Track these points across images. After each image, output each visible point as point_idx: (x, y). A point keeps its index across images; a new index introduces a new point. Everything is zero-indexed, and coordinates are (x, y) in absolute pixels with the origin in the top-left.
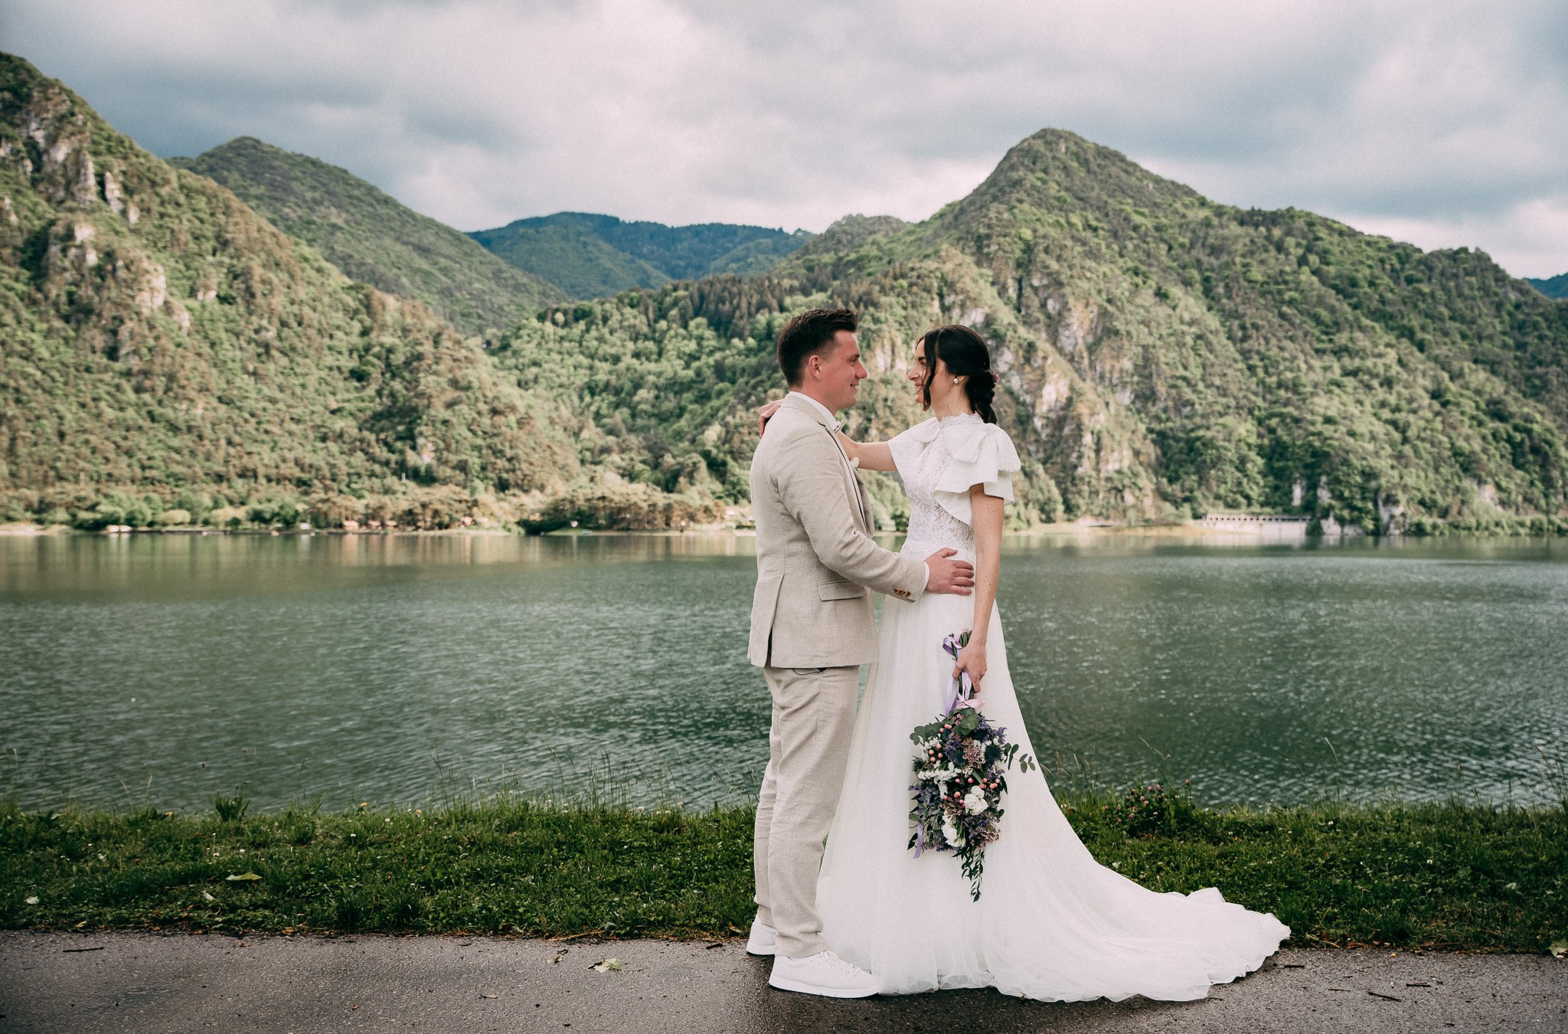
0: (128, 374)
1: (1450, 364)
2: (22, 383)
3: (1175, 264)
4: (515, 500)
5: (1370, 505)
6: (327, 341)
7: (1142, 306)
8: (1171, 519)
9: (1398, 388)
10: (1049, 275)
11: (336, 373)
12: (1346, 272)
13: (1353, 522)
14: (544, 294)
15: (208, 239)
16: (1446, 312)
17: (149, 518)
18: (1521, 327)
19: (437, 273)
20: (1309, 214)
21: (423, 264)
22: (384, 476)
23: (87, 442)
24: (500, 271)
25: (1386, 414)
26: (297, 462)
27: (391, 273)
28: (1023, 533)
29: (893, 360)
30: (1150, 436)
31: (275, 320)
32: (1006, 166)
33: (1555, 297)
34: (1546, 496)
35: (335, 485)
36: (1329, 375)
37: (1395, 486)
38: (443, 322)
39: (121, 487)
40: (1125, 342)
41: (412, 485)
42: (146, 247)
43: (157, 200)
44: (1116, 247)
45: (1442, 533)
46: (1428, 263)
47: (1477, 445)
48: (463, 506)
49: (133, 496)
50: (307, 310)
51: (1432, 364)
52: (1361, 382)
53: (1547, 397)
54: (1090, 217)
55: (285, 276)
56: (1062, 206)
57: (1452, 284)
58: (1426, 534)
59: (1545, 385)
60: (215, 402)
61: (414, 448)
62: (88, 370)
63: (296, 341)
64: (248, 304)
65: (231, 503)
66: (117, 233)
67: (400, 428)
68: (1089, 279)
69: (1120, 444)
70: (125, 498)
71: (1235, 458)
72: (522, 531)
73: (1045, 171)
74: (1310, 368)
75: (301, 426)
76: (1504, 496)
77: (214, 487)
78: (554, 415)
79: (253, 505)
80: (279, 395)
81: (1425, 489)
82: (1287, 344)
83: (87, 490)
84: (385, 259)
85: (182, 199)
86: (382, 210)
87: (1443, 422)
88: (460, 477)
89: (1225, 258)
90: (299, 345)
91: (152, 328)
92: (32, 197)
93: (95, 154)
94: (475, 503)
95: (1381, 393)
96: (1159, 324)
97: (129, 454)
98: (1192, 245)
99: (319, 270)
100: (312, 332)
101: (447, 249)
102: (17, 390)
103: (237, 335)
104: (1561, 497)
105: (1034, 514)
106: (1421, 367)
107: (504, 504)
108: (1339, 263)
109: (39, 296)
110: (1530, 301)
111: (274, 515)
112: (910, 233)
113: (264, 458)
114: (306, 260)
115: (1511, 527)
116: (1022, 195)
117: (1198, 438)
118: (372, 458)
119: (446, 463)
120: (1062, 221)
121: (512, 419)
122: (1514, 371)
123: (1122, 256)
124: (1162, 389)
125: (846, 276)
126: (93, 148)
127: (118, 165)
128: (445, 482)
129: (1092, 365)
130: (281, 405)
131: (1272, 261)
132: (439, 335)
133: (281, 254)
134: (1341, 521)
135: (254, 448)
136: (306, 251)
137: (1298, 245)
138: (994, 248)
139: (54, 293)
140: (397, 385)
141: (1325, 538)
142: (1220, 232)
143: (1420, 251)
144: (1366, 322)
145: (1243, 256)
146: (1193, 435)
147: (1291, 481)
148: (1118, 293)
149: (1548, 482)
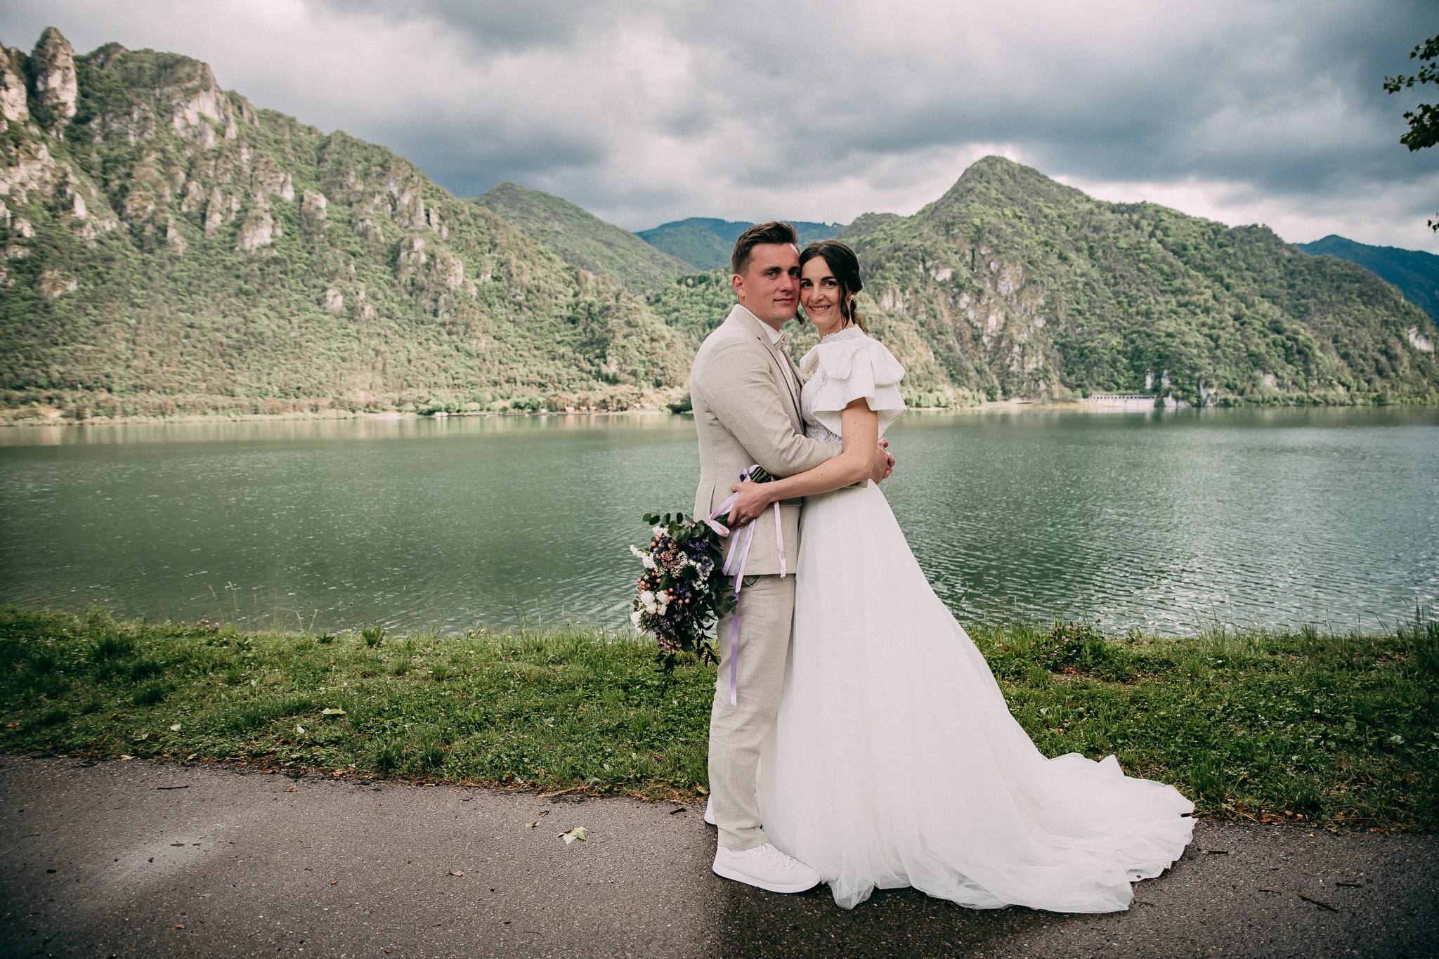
0: (443, 325)
1: (1246, 298)
2: (389, 332)
3: (1071, 239)
4: (665, 393)
5: (1195, 388)
6: (554, 301)
7: (1051, 266)
8: (1069, 398)
9: (1213, 314)
10: (992, 247)
11: (559, 319)
12: (1180, 242)
13: (1183, 399)
14: (680, 268)
15: (486, 244)
16: (1244, 266)
17: (457, 408)
18: (1292, 274)
19: (617, 257)
20: (1156, 205)
21: (609, 253)
22: (588, 380)
23: (423, 364)
24: (654, 255)
25: (1205, 330)
26: (538, 373)
27: (590, 259)
28: (976, 408)
29: (894, 303)
30: (1056, 347)
31: (524, 289)
32: (963, 180)
33: (1313, 254)
34: (1306, 381)
35: (560, 386)
36: (1169, 307)
37: (1211, 376)
38: (621, 287)
39: (442, 390)
40: (1039, 288)
41: (604, 384)
42: (452, 250)
43: (458, 223)
44: (1033, 229)
45: (1240, 405)
46: (1232, 234)
47: (1263, 349)
48: (635, 397)
49: (449, 395)
50: (542, 283)
51: (1234, 299)
52: (1189, 310)
53: (1308, 318)
54: (1017, 210)
55: (529, 263)
56: (999, 204)
57: (1247, 247)
58: (1230, 406)
59: (1307, 311)
60: (491, 339)
61: (605, 363)
62: (422, 323)
63: (536, 301)
64: (509, 280)
65: (502, 398)
66: (436, 243)
67: (597, 351)
68: (1017, 249)
69: (1036, 352)
70: (444, 397)
71: (1109, 359)
72: (670, 411)
73: (988, 182)
74: (1157, 302)
75: (540, 352)
76: (1280, 381)
77: (492, 389)
78: (688, 341)
79: (514, 399)
80: (527, 334)
81: (1230, 377)
82: (1142, 287)
83: (423, 392)
84: (587, 250)
85: (472, 221)
86: (585, 222)
87: (1241, 335)
88: (633, 379)
89: (1102, 234)
90: (538, 304)
91: (456, 297)
92: (391, 225)
93: (424, 198)
94: (642, 395)
95: (1202, 317)
96: (1061, 276)
97: (445, 371)
98: (1082, 226)
99: (549, 259)
100: (545, 296)
101: (622, 242)
102: (386, 336)
103: (503, 300)
104: (1316, 382)
105: (983, 396)
106: (1228, 300)
107: (658, 395)
108: (1175, 235)
109: (396, 282)
110: (1297, 257)
111: (526, 405)
112: (904, 223)
113: (520, 371)
114: (541, 253)
115: (1283, 400)
116: (974, 197)
117: (1086, 348)
118: (581, 370)
119: (624, 371)
120: (999, 213)
121: (663, 344)
122: (1287, 302)
123: (1037, 234)
124: (1062, 317)
125: (865, 251)
126: (423, 195)
127: (437, 204)
128: (624, 383)
129: (1019, 303)
130: (529, 340)
131: (1133, 235)
132: (619, 294)
133: (527, 251)
134: (1176, 398)
135: (514, 365)
136: (541, 248)
137: (1149, 225)
138: (956, 231)
139: (404, 279)
140: (595, 326)
141: (1166, 409)
142: (1100, 217)
143: (1227, 227)
144: (1193, 272)
145: (1114, 232)
146: (1083, 345)
147: (1145, 373)
148: (1035, 257)
149: (1308, 372)
